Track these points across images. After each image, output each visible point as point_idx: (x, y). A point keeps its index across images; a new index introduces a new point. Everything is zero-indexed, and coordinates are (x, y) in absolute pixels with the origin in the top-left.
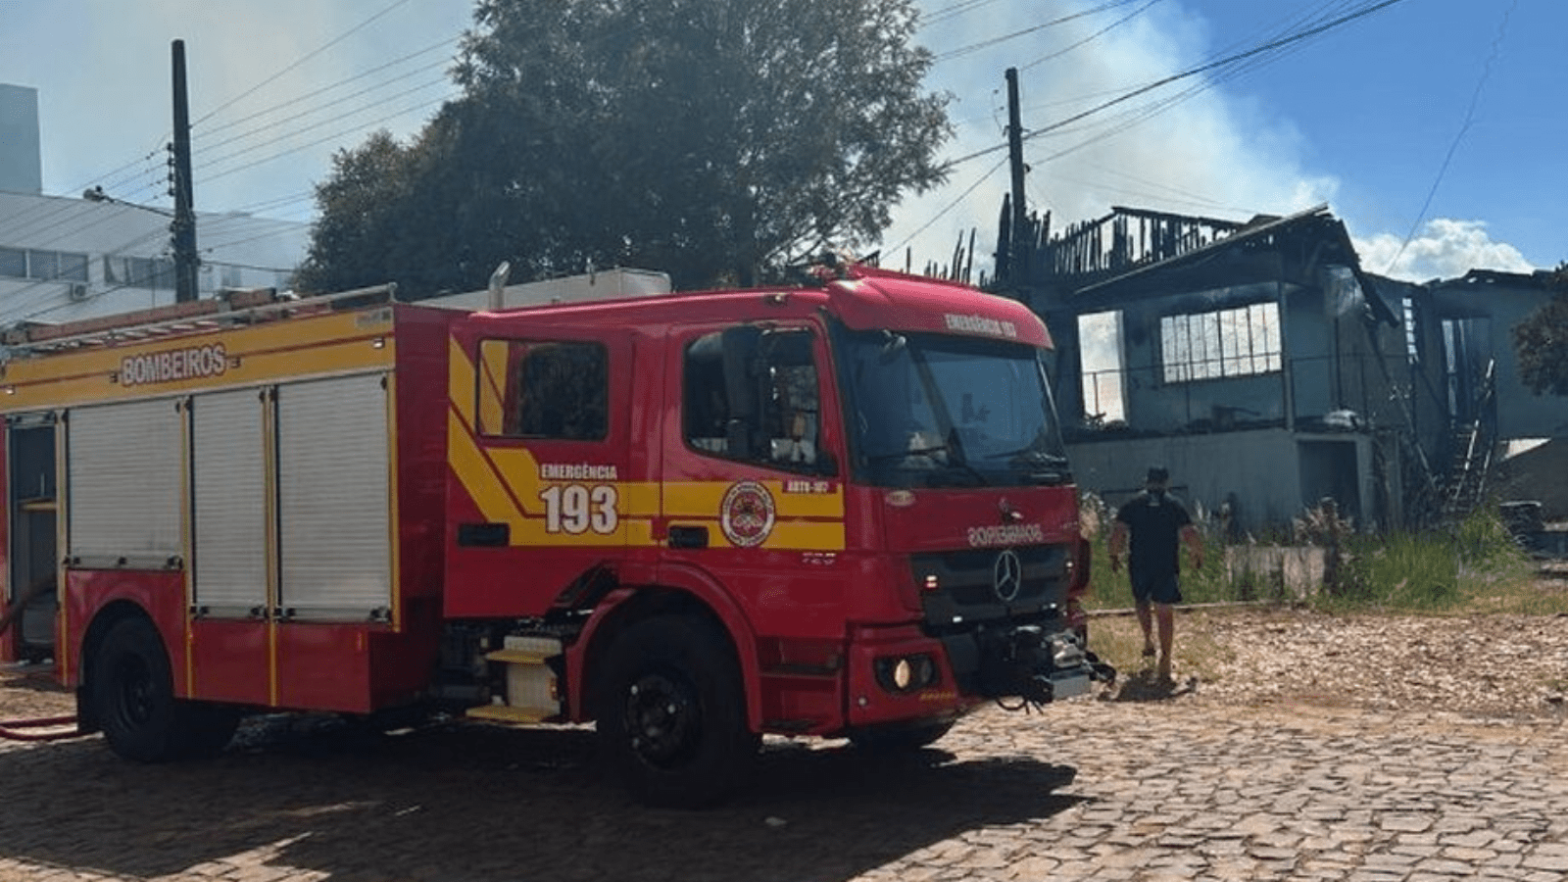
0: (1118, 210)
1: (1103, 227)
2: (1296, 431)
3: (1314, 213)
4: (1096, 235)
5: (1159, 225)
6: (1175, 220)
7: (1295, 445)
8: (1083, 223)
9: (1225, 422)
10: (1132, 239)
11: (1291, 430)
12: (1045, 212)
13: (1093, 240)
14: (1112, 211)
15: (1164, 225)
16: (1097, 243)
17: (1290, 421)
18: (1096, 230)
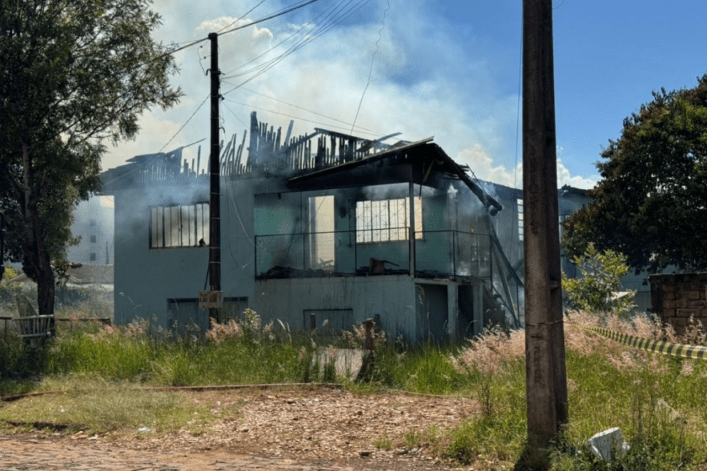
0: (318, 131)
1: (312, 139)
2: (415, 277)
3: (426, 142)
4: (308, 146)
5: (344, 142)
6: (353, 140)
7: (414, 286)
8: (300, 136)
9: (378, 269)
10: (328, 149)
11: (412, 276)
12: (278, 128)
13: (306, 149)
14: (314, 131)
15: (347, 142)
16: (308, 150)
17: (412, 271)
18: (308, 141)
